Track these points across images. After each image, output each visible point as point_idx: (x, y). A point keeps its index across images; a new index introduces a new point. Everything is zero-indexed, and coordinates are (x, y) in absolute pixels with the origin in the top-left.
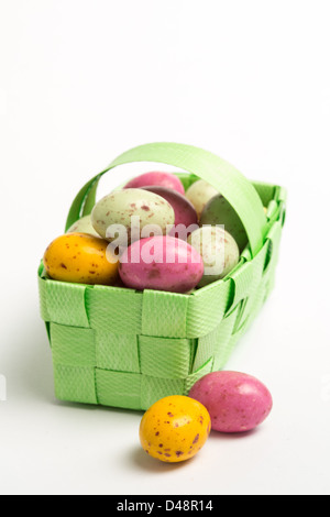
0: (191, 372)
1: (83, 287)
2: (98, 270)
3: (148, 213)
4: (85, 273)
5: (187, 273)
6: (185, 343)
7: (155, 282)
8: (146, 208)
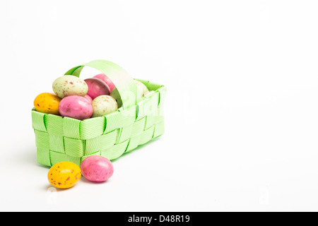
0: (84, 155)
1: (44, 114)
2: (52, 108)
3: (72, 85)
4: (46, 109)
5: (81, 111)
6: (81, 141)
7: (68, 114)
8: (71, 83)
